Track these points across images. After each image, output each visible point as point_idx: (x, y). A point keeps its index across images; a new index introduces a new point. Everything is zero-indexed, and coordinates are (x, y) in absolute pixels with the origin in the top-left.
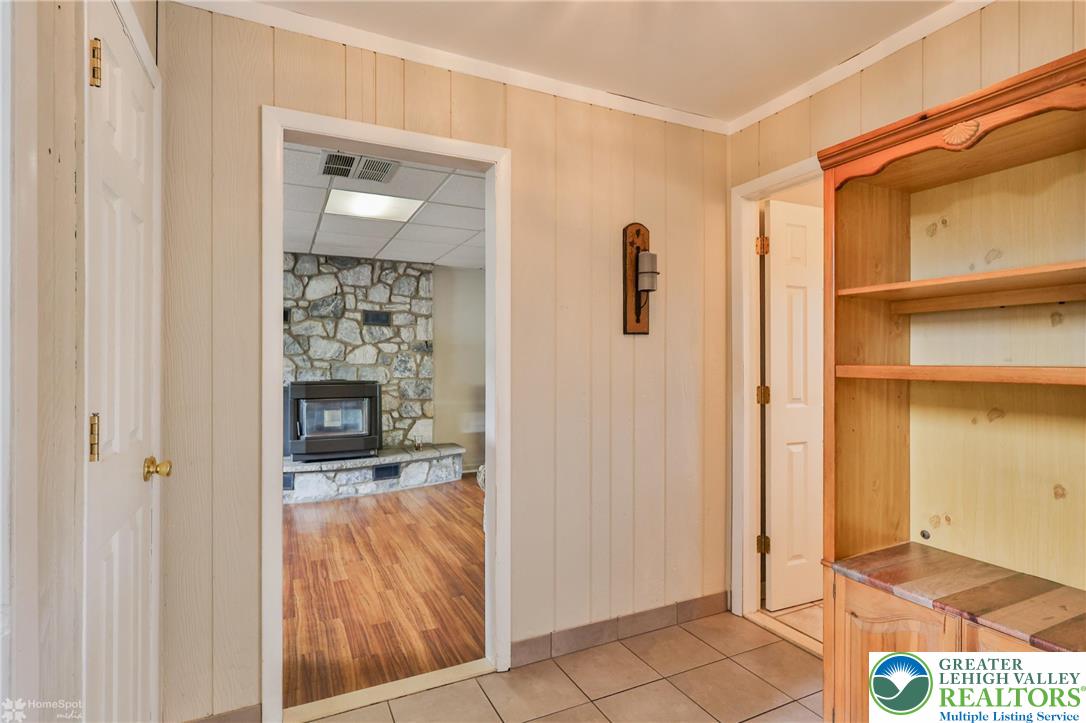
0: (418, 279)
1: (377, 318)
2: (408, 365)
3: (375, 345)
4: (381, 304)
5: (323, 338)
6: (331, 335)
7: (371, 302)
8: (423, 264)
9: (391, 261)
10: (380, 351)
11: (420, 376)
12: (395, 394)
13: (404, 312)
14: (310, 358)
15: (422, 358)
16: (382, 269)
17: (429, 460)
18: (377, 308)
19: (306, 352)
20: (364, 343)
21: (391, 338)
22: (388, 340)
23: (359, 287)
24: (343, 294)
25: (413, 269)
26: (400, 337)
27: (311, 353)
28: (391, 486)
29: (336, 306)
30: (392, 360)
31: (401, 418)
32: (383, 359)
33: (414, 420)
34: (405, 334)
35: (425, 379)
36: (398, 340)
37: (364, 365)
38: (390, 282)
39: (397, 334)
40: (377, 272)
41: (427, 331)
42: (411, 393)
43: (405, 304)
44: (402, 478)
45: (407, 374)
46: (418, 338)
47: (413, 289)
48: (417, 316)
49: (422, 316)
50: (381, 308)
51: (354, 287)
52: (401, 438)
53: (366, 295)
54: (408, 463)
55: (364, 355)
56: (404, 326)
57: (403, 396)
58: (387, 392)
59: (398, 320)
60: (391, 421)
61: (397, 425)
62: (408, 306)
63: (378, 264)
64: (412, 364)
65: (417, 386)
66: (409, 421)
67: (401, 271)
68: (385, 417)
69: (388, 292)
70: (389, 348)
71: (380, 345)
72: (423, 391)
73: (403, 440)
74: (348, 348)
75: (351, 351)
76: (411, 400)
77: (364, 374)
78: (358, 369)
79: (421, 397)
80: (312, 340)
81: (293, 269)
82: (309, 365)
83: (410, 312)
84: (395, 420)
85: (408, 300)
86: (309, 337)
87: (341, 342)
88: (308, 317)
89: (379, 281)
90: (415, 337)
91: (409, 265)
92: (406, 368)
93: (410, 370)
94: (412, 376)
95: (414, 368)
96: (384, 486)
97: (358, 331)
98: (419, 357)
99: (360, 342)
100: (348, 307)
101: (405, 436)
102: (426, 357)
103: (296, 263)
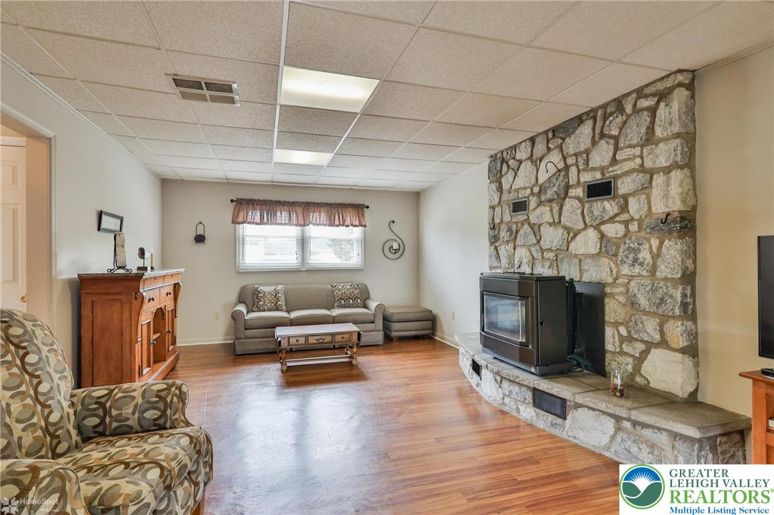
0: (653, 111)
1: (600, 190)
2: (640, 256)
3: (597, 228)
4: (603, 170)
5: (550, 224)
6: (556, 220)
7: (594, 169)
8: (662, 79)
9: (615, 99)
10: (602, 236)
11: (658, 274)
12: (622, 299)
13: (633, 171)
14: (541, 249)
15: (661, 243)
16: (605, 118)
17: (618, 419)
18: (598, 175)
19: (538, 242)
20: (586, 227)
21: (616, 215)
22: (612, 220)
23: (580, 153)
24: (567, 167)
25: (646, 96)
26: (628, 212)
27: (542, 242)
28: (553, 425)
29: (559, 185)
30: (618, 248)
31: (630, 339)
32: (607, 247)
33: (650, 345)
34: (635, 207)
35: (666, 279)
36: (625, 217)
37: (587, 256)
38: (615, 132)
39: (624, 208)
40: (599, 124)
41: (666, 196)
42: (643, 302)
43: (635, 157)
44: (568, 422)
45: (637, 269)
46: (653, 209)
47: (643, 130)
48: (651, 173)
49: (658, 170)
50: (603, 174)
51: (576, 155)
52: (630, 368)
53: (587, 162)
54: (578, 406)
55: (586, 243)
56: (633, 194)
57: (633, 304)
58: (612, 295)
59: (624, 187)
60: (617, 339)
61: (625, 348)
62: (638, 161)
63: (600, 113)
64: (645, 255)
65: (654, 290)
66: (641, 347)
67: (629, 109)
68: (609, 332)
69: (611, 148)
70: (613, 230)
71: (603, 228)
72: (662, 300)
73: (632, 375)
74: (572, 234)
75: (573, 238)
76: (646, 313)
77: (586, 268)
78: (580, 261)
79: (660, 311)
80: (541, 228)
81: (532, 155)
82: (540, 257)
83: (642, 169)
84: (622, 340)
85: (637, 151)
86: (539, 226)
87: (565, 228)
88: (540, 203)
89: (602, 135)
90: (650, 208)
91: (640, 93)
92: (635, 260)
93: (641, 264)
94: (644, 273)
95: (649, 260)
96: (544, 421)
97: (579, 211)
98: (655, 243)
99: (581, 226)
100: (571, 183)
101: (637, 369)
102: (667, 243)
103: (533, 147)
